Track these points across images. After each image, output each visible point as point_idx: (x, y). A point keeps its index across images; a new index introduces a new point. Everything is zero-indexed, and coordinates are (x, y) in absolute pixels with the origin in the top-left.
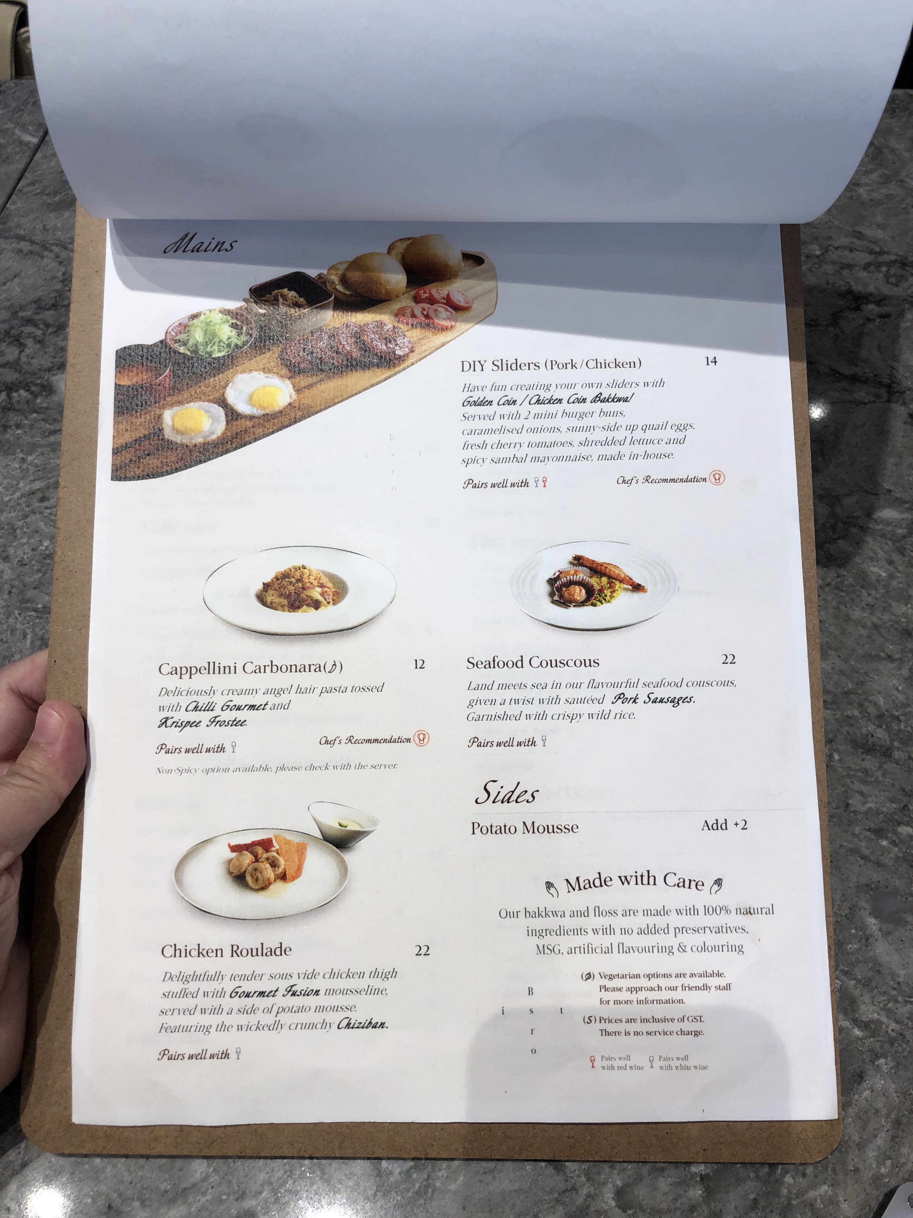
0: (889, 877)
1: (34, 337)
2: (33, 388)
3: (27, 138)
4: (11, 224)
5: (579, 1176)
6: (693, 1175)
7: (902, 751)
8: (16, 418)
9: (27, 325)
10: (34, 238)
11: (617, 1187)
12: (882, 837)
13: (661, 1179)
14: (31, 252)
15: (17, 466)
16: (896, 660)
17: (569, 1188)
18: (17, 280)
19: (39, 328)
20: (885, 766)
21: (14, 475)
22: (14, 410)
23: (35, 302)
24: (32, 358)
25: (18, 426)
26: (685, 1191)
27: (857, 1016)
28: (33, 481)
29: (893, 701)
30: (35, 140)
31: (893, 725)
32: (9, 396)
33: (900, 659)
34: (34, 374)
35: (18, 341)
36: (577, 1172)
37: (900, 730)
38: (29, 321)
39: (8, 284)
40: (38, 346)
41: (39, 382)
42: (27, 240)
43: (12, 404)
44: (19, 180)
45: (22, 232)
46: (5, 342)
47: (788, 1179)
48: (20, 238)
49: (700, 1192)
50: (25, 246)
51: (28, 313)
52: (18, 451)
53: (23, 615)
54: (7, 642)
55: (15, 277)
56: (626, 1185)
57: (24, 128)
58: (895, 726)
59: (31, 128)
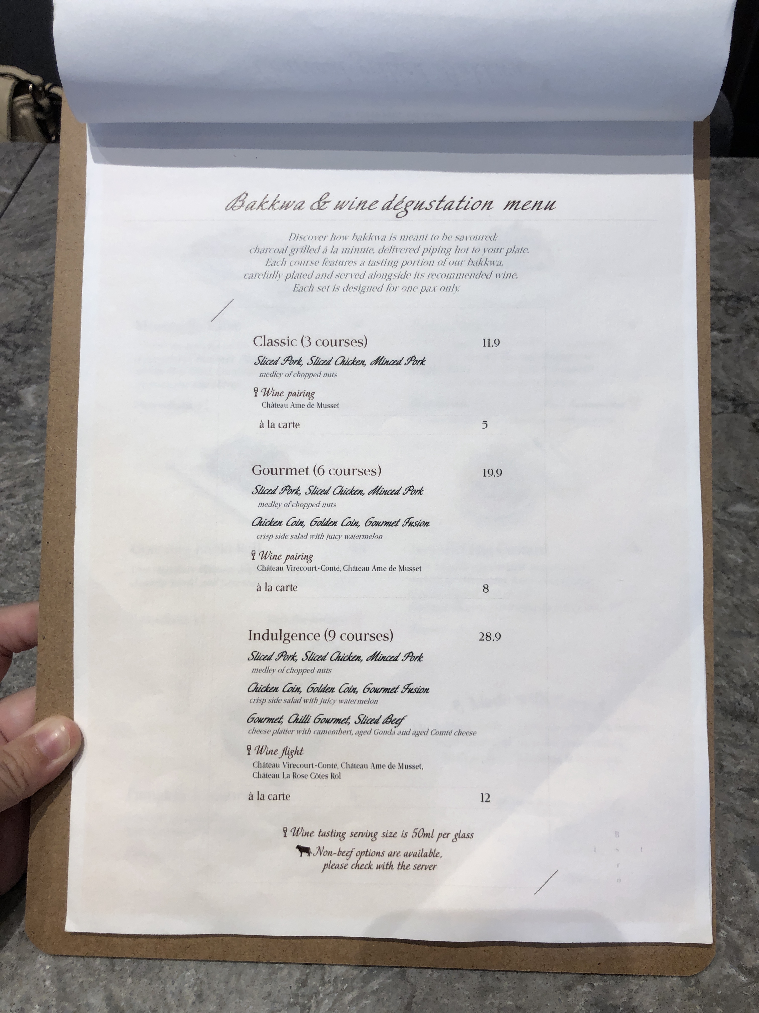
1: (5, 356)
2: (3, 400)
3: (3, 190)
10: (7, 273)
12: (753, 797)
14: (4, 284)
16: (755, 636)
19: (9, 349)
20: (752, 731)
23: (7, 327)
27: (742, 963)
29: (755, 672)
30: (10, 192)
31: (757, 694)
34: (5, 388)
40: (9, 364)
59: (6, 182)
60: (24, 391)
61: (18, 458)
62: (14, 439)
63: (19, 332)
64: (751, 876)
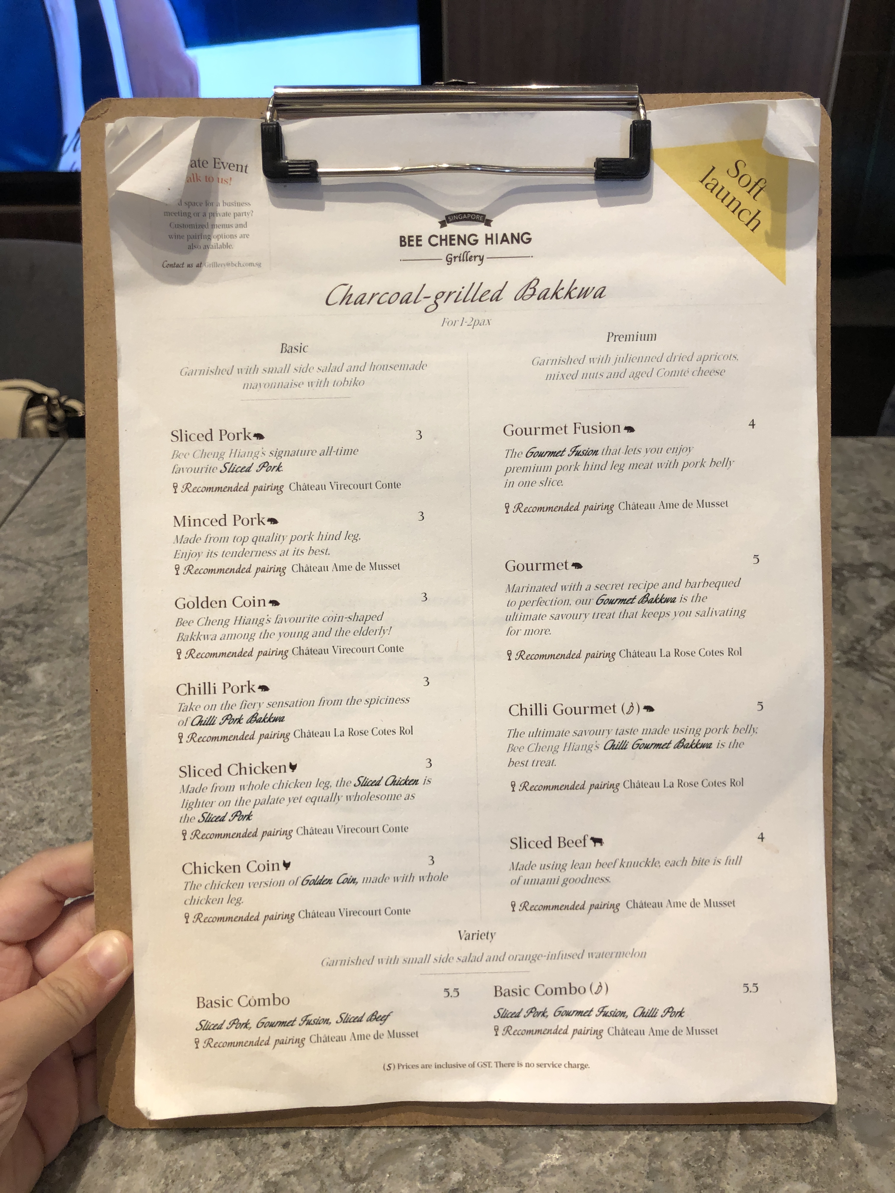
0: (868, 1100)
1: (14, 636)
2: (10, 678)
3: (19, 481)
7: (859, 974)
9: (8, 626)
10: (20, 557)
12: (854, 1061)
14: (16, 568)
19: (19, 629)
23: (17, 608)
24: (10, 653)
29: (841, 927)
30: (27, 483)
31: (846, 949)
33: (842, 887)
34: (12, 666)
37: (853, 954)
38: (10, 623)
40: (17, 643)
41: (15, 672)
42: (13, 559)
44: (10, 513)
45: (9, 553)
48: (9, 557)
50: (11, 563)
57: (18, 474)
59: (24, 474)
60: (33, 669)
61: (24, 735)
62: (20, 717)
63: (29, 613)
64: (860, 1148)
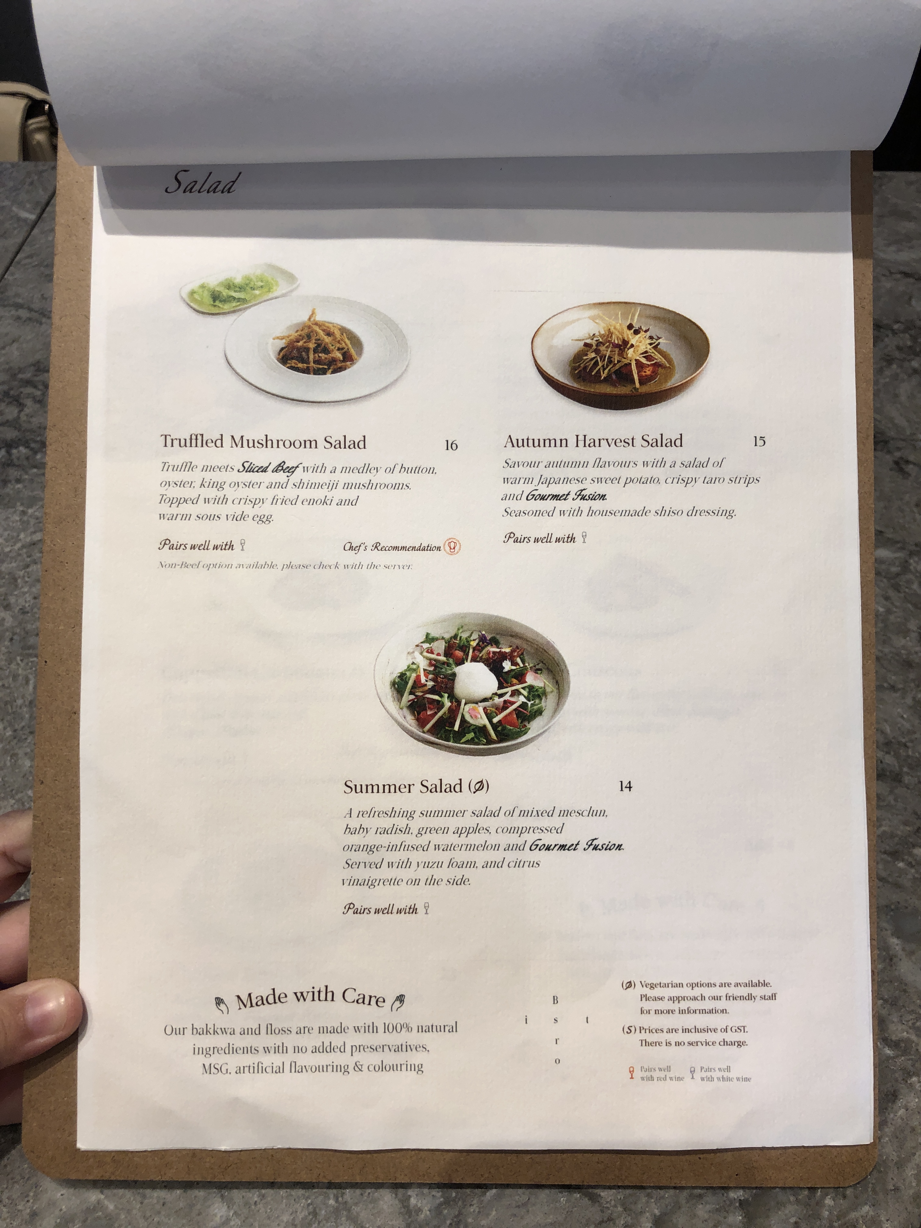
0: (908, 898)
1: (34, 398)
2: (33, 445)
3: (24, 215)
4: (10, 293)
5: (615, 1206)
6: (732, 1201)
7: (912, 776)
8: (16, 473)
9: (26, 386)
10: (33, 306)
11: (655, 1216)
12: (898, 860)
13: (701, 1206)
14: (30, 319)
15: (18, 518)
16: (899, 689)
17: (605, 1219)
18: (15, 345)
19: (39, 389)
20: (896, 791)
21: (14, 528)
22: (14, 465)
24: (32, 417)
25: (18, 481)
26: (725, 1218)
27: (887, 1035)
28: (35, 532)
29: (899, 728)
30: (33, 217)
31: (901, 751)
32: (9, 453)
33: (903, 689)
34: (34, 432)
35: (17, 402)
36: (613, 1202)
37: (908, 756)
38: (28, 383)
39: (7, 348)
40: (38, 406)
41: (38, 439)
42: (25, 309)
43: (12, 460)
44: (17, 253)
45: (20, 301)
46: (4, 402)
47: (828, 1201)
48: (18, 306)
49: (740, 1218)
50: (24, 313)
51: (27, 375)
52: (18, 504)
53: (25, 661)
54: (8, 688)
55: (13, 341)
56: (664, 1214)
57: (21, 205)
58: (902, 752)
59: (28, 206)
